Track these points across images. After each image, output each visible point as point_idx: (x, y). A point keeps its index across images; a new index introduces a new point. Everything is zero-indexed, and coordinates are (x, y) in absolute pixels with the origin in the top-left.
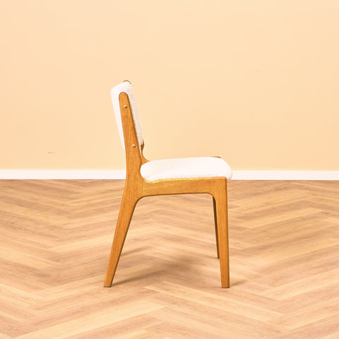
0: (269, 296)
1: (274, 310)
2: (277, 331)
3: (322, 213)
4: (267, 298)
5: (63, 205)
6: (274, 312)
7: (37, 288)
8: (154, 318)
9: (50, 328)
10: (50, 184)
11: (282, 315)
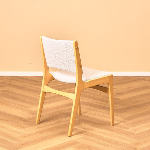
0: (131, 132)
1: (133, 138)
2: (135, 149)
4: (130, 132)
7: (23, 127)
8: (78, 142)
9: (30, 146)
11: (137, 140)
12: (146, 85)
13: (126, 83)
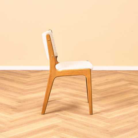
1: (107, 122)
2: (107, 131)
3: (129, 83)
5: (24, 80)
6: (106, 123)
10: (19, 72)
11: (110, 124)
12: (122, 78)
13: (104, 76)
